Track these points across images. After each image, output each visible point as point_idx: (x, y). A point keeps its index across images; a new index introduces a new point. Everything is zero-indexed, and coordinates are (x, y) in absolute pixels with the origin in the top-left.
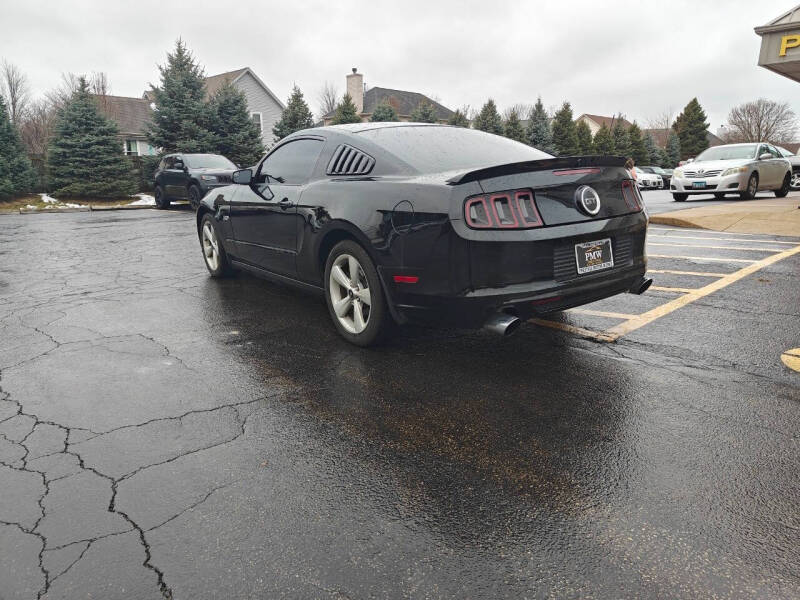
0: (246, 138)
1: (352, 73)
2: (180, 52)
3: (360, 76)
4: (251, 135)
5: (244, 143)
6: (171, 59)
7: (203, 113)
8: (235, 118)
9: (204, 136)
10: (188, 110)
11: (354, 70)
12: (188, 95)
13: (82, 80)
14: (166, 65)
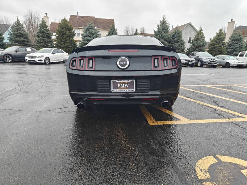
0: (179, 45)
1: (231, 21)
2: (164, 20)
3: (234, 22)
4: (181, 44)
5: (178, 46)
6: (161, 22)
7: (166, 37)
8: (177, 38)
9: (166, 44)
10: (162, 37)
11: (232, 20)
12: (163, 32)
13: (136, 30)
14: (159, 24)
